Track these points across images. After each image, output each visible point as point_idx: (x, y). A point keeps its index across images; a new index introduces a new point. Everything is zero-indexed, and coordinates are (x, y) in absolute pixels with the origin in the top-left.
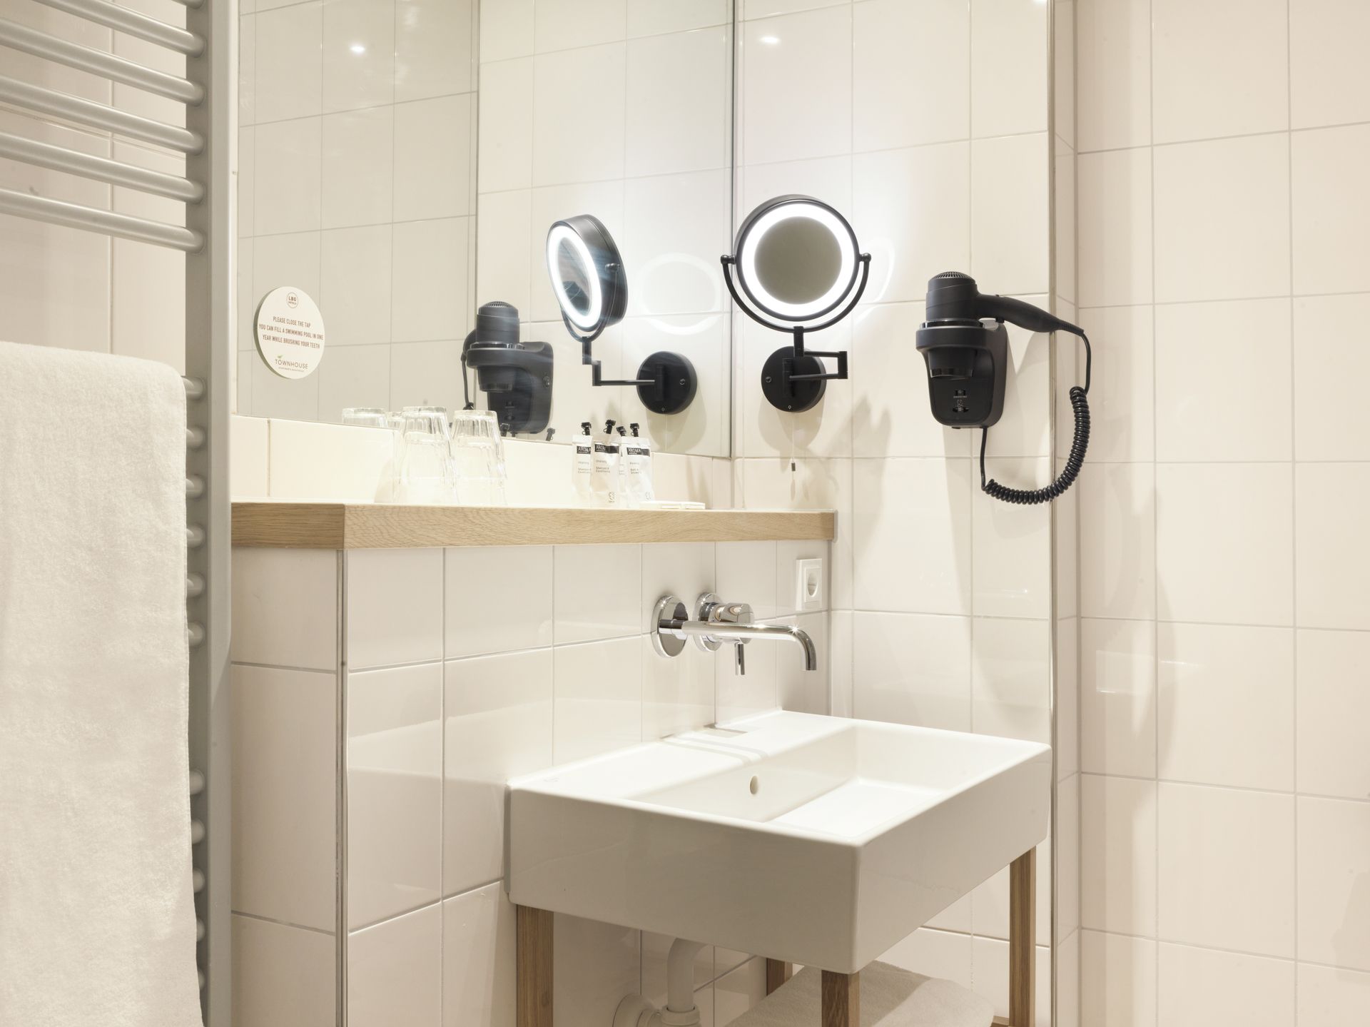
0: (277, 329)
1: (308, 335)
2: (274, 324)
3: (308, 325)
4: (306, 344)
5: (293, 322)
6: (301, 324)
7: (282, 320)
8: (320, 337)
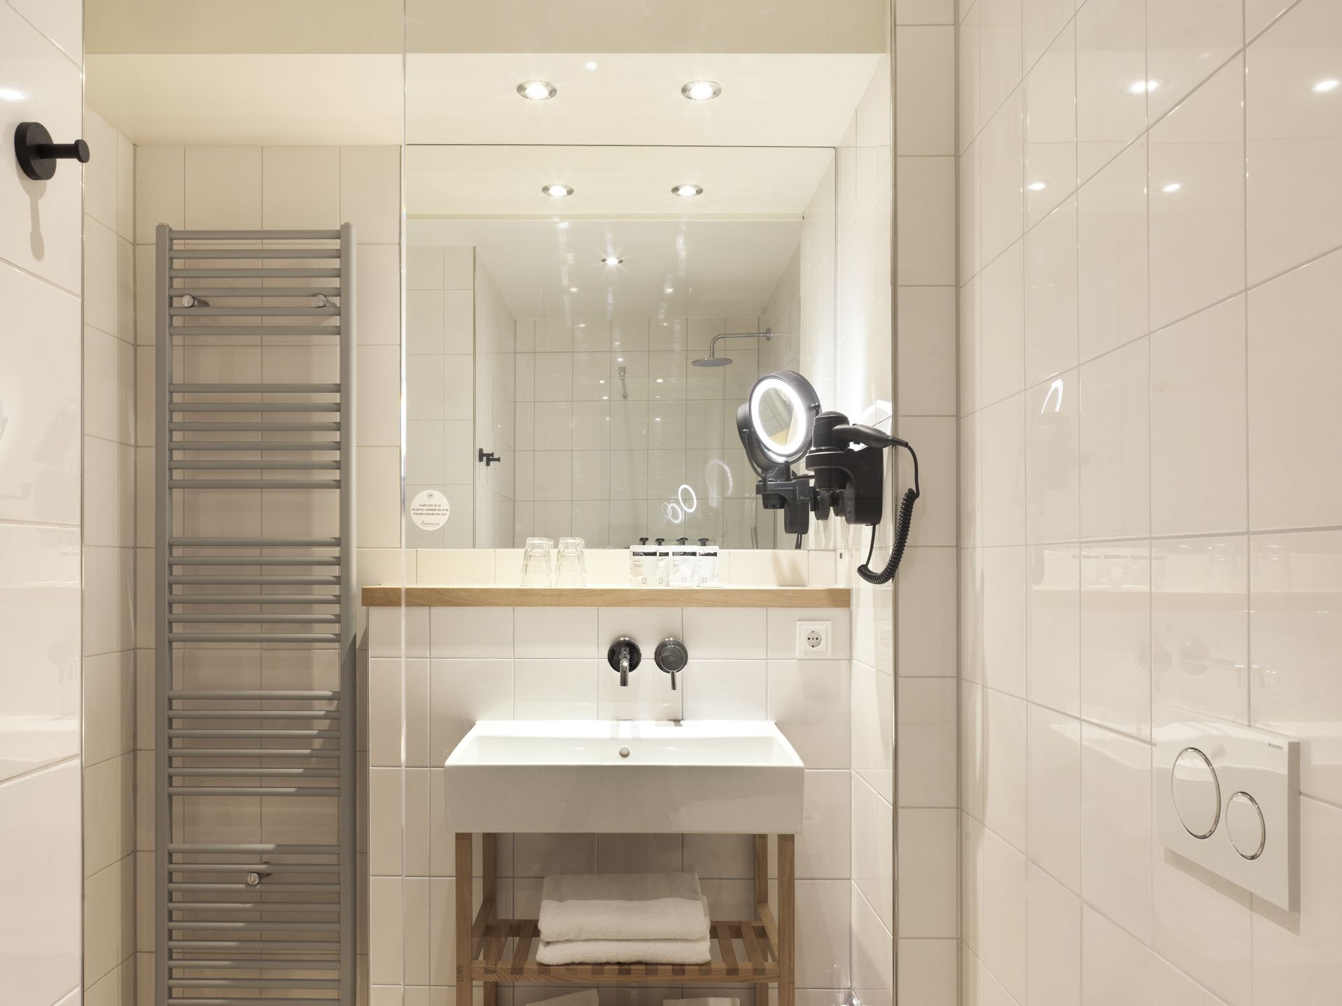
0: (422, 510)
1: (439, 510)
2: (420, 508)
3: (440, 506)
4: (437, 514)
5: (432, 506)
6: (435, 506)
7: (425, 505)
8: (447, 510)
